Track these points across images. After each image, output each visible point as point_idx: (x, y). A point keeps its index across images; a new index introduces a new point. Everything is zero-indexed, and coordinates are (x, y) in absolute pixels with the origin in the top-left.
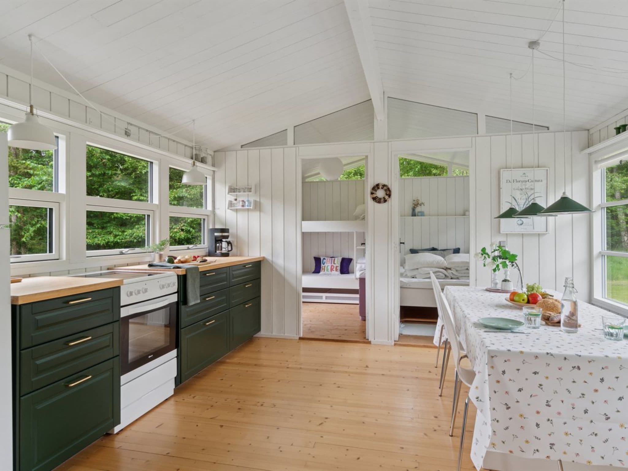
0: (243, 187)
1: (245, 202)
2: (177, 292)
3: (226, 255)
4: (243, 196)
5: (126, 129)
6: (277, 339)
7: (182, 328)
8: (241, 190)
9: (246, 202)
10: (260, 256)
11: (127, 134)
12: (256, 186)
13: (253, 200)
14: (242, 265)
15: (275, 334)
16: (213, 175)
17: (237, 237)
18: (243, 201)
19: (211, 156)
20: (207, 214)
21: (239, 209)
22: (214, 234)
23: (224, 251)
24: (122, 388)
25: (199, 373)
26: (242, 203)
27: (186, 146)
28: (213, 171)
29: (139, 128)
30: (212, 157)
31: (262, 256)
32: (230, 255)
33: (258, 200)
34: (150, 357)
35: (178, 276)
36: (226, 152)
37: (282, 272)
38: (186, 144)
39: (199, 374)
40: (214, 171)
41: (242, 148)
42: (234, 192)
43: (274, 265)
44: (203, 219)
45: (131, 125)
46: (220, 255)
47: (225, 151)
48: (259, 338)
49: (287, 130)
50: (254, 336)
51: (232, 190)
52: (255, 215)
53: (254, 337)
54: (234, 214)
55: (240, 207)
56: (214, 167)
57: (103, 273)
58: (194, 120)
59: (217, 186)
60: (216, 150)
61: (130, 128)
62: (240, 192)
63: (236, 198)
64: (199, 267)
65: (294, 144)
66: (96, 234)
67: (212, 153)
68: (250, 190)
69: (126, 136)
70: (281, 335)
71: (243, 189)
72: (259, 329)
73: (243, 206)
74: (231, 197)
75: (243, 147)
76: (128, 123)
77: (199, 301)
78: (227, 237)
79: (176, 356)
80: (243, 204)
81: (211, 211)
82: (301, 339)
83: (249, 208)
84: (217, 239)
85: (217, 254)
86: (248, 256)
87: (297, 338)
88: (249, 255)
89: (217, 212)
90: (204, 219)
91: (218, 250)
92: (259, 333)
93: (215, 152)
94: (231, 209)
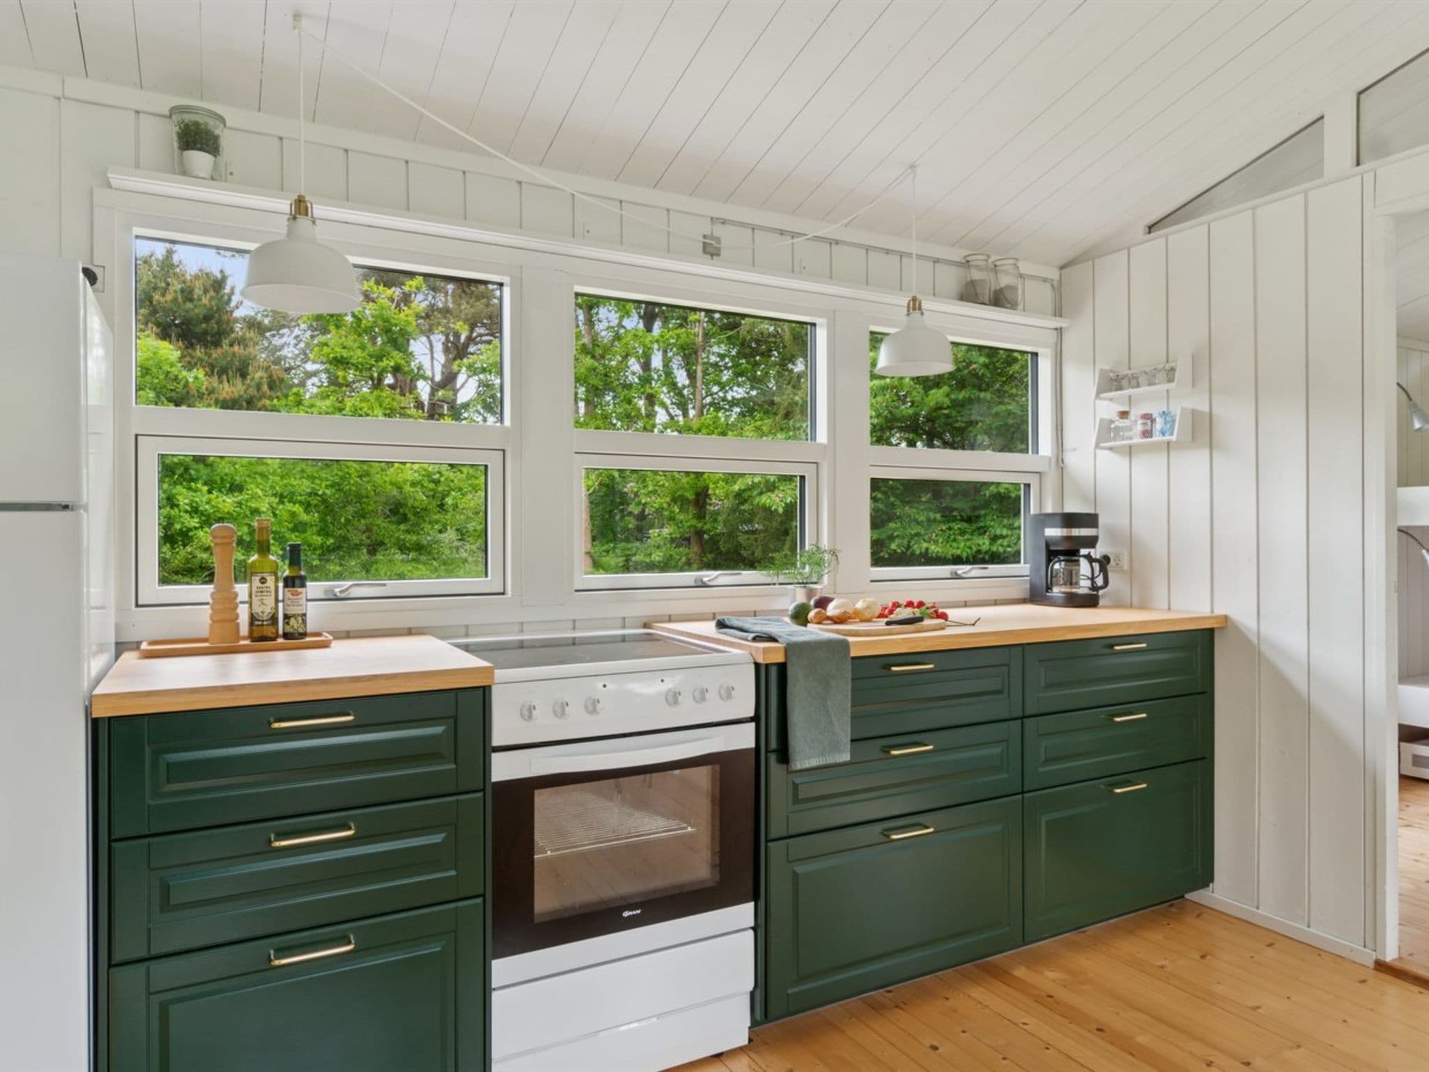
0: (1147, 369)
1: (1153, 421)
2: (755, 719)
3: (1090, 601)
4: (1149, 400)
5: (705, 237)
6: (1273, 938)
7: (773, 835)
8: (1140, 380)
9: (1158, 420)
10: (1212, 612)
11: (711, 250)
12: (1195, 358)
13: (1183, 410)
14: (1104, 642)
15: (1268, 912)
16: (1057, 344)
17: (1130, 541)
18: (1148, 417)
19: (1048, 286)
20: (1039, 470)
21: (1138, 445)
22: (1043, 532)
23: (1084, 587)
24: (496, 998)
25: (889, 988)
26: (1145, 424)
27: (936, 261)
28: (1056, 329)
29: (753, 229)
30: (1053, 286)
31: (1219, 611)
32: (1101, 602)
33: (1204, 408)
34: (626, 914)
35: (757, 665)
36: (1097, 261)
37: (1298, 679)
38: (936, 256)
39: (890, 992)
40: (1059, 330)
41: (1149, 232)
42: (1120, 388)
43: (1263, 648)
44: (1025, 485)
45: (724, 222)
46: (1061, 602)
47: (1093, 259)
48: (1201, 910)
49: (1322, 117)
50: (1187, 896)
51: (1112, 382)
52: (1194, 464)
53: (1187, 900)
54: (1121, 462)
55: (1137, 440)
56: (1061, 316)
57: (630, 635)
58: (913, 167)
59: (1069, 373)
60: (1063, 262)
61: (719, 231)
62: (1138, 386)
63: (1126, 409)
64: (851, 639)
65: (1358, 164)
66: (955, 534)
67: (1054, 274)
68: (1170, 374)
69: (709, 256)
70: (1295, 926)
71: (1146, 373)
72: (1205, 877)
73: (1147, 434)
74: (1108, 408)
75: (1152, 229)
76: (712, 218)
77: (846, 757)
78: (1091, 542)
79: (752, 924)
80: (1148, 428)
81: (1050, 459)
82: (1381, 966)
83: (1167, 438)
84: (1052, 548)
85: (1051, 597)
86: (1169, 609)
87: (1369, 958)
88: (1172, 607)
89: (1071, 459)
90: (1028, 486)
91: (1058, 584)
92: (1202, 892)
93: (1062, 268)
94: (1111, 449)
